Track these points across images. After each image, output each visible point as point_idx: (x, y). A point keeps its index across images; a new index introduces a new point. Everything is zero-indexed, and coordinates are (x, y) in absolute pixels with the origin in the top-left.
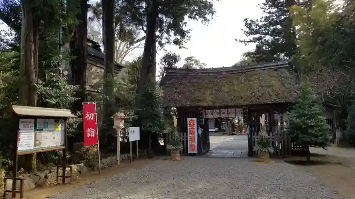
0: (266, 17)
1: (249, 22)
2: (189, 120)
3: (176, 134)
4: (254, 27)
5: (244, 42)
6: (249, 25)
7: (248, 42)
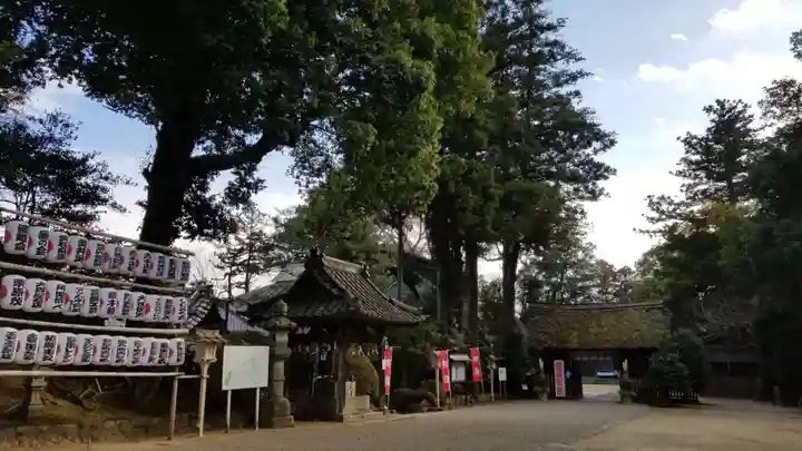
0: (690, 185)
1: (655, 200)
2: (556, 362)
3: (543, 376)
4: (664, 207)
5: (648, 232)
6: (654, 204)
7: (654, 232)
